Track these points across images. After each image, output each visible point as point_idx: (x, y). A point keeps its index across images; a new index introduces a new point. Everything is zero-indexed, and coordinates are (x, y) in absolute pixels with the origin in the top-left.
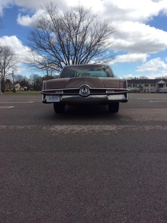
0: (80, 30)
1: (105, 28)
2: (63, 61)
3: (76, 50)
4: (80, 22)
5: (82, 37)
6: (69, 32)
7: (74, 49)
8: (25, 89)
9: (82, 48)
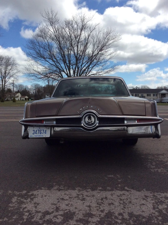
0: (82, 38)
1: (108, 36)
2: (64, 71)
3: (77, 59)
4: (81, 30)
5: (83, 46)
6: (70, 40)
7: (75, 59)
8: (26, 98)
9: (84, 57)
